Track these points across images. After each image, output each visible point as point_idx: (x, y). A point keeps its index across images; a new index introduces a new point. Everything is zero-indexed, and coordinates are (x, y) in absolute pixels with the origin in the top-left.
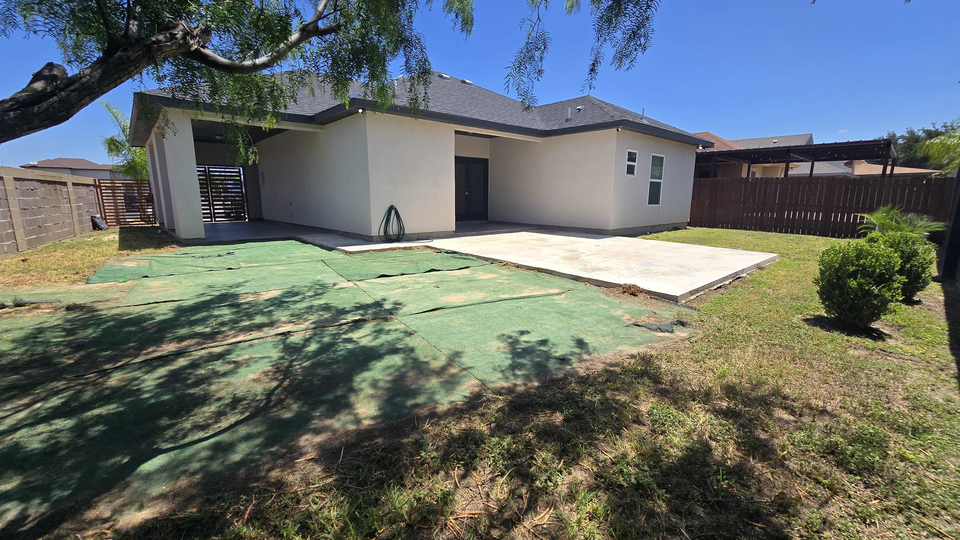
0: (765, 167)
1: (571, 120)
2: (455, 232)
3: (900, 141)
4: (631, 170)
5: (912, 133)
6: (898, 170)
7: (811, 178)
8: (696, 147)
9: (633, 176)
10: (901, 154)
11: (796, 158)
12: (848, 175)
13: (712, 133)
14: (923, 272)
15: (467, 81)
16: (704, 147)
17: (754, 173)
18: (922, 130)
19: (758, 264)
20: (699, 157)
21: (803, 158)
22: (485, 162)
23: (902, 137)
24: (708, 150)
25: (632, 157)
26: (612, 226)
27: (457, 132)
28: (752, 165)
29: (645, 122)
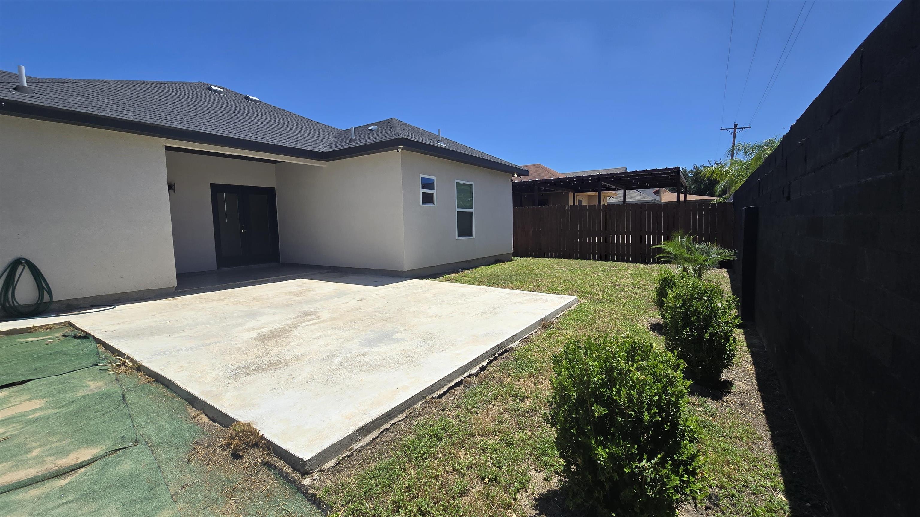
0: (590, 196)
1: (355, 140)
2: (176, 288)
3: (690, 175)
4: (428, 199)
5: (697, 168)
6: (690, 198)
7: (624, 206)
8: (511, 175)
9: (432, 206)
10: (692, 185)
11: (609, 187)
12: (656, 202)
13: (543, 165)
14: (727, 340)
15: (251, 97)
16: (519, 175)
17: (580, 202)
18: (702, 166)
19: (542, 320)
20: (515, 185)
21: (615, 187)
22: (270, 192)
23: (691, 171)
24: (524, 179)
25: (427, 184)
26: (407, 267)
27: (167, 148)
28: (576, 194)
29: (442, 144)
